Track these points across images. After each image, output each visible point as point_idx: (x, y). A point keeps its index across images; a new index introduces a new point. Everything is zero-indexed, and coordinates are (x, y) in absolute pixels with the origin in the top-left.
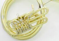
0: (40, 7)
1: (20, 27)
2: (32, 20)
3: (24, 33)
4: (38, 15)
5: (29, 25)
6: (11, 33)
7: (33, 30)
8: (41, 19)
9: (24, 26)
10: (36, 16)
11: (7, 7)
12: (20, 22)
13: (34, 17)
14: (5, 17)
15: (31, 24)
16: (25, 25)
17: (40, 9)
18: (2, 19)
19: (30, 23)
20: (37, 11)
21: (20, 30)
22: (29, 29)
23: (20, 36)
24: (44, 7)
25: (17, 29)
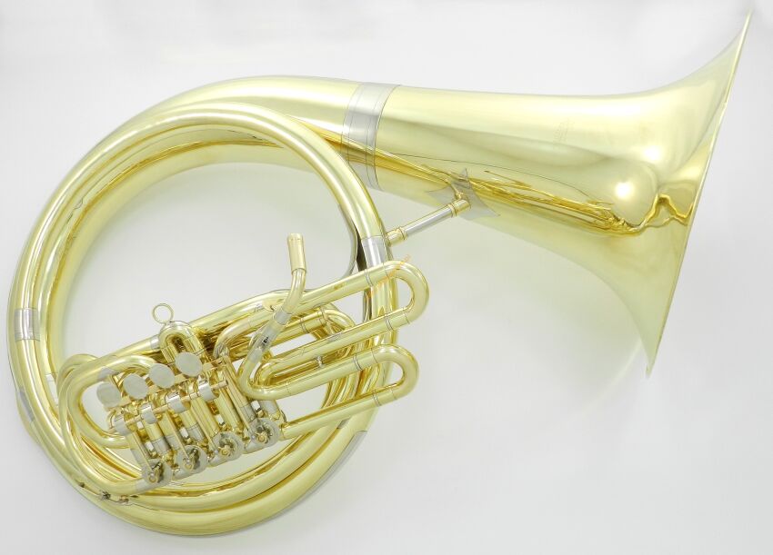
0: (361, 261)
1: (178, 425)
2: (282, 363)
3: (209, 476)
4: (339, 328)
5: (256, 405)
6: (94, 470)
7: (291, 450)
8: (365, 359)
9: (213, 410)
10: (321, 332)
11: (71, 240)
12: (180, 378)
13: (310, 338)
14: (47, 322)
15: (274, 400)
16: (222, 403)
17: (357, 273)
18: (15, 337)
19: (266, 392)
20: (337, 293)
21: (176, 442)
22: (251, 444)
23: (175, 500)
24: (390, 265)
25: (144, 438)
